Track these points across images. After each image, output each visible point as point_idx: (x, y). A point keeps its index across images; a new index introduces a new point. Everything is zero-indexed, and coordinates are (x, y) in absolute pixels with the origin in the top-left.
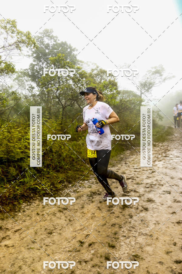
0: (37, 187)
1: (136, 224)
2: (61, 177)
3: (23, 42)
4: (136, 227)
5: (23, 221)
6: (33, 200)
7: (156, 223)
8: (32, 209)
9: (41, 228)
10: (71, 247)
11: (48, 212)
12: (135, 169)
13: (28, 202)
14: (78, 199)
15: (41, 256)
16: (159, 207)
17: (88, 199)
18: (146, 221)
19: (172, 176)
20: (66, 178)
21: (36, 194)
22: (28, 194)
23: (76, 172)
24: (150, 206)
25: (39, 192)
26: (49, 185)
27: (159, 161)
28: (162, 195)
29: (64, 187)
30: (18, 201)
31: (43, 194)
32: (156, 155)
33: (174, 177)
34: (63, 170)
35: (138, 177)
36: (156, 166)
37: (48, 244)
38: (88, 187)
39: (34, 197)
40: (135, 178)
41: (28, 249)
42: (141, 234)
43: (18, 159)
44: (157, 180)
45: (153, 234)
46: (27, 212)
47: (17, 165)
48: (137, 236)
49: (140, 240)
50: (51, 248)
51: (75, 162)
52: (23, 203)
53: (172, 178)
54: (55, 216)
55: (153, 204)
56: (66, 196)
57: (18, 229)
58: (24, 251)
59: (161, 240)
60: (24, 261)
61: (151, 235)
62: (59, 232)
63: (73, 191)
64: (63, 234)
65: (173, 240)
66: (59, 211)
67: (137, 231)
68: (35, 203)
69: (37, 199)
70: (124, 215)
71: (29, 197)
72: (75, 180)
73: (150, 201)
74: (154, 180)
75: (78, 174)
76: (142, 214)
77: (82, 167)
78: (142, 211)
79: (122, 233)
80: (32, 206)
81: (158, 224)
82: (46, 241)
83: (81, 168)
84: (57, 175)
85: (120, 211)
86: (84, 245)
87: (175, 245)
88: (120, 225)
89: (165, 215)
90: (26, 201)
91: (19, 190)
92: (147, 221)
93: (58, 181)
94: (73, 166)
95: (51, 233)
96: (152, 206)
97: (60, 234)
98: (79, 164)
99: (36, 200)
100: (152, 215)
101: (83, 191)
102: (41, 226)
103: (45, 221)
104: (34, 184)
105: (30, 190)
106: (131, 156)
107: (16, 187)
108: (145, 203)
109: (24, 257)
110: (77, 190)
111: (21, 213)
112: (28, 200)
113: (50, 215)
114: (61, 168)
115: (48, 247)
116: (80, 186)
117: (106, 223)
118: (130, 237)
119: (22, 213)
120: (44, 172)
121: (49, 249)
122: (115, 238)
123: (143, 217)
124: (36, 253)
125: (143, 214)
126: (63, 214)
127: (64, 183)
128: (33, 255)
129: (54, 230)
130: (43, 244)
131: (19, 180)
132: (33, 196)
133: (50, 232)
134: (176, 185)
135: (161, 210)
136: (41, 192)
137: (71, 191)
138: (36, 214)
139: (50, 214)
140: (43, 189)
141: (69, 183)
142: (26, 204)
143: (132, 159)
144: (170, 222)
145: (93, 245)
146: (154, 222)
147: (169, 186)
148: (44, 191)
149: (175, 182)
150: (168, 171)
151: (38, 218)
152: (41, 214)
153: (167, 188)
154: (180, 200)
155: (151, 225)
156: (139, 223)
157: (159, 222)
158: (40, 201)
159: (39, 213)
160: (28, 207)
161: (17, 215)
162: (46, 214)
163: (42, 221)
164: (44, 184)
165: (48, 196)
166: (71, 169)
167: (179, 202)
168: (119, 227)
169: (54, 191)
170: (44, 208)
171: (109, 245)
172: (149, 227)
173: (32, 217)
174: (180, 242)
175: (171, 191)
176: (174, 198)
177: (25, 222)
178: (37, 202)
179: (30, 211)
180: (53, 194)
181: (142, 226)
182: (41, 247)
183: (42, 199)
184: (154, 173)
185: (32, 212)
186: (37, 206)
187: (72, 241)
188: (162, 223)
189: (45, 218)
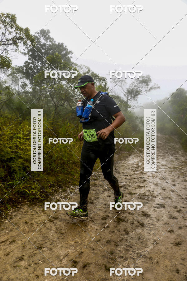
0: (27, 191)
1: (133, 242)
2: (51, 181)
3: (21, 39)
4: (133, 247)
5: (10, 230)
6: (22, 205)
7: (154, 242)
8: (20, 216)
9: (30, 241)
11: (37, 220)
12: (125, 176)
13: (16, 207)
15: (29, 278)
16: (156, 223)
18: (144, 239)
19: (164, 187)
20: (56, 182)
21: (25, 199)
22: (17, 198)
23: (66, 176)
24: (146, 221)
25: (28, 197)
26: (39, 189)
28: (156, 209)
29: (54, 192)
30: (5, 206)
31: (32, 199)
33: (166, 188)
34: (53, 172)
35: (129, 186)
36: (145, 174)
37: (37, 262)
39: (23, 202)
40: (127, 187)
41: (15, 267)
42: (139, 255)
43: (8, 159)
44: (149, 191)
45: (152, 256)
46: (15, 220)
47: (6, 166)
48: (136, 258)
49: (139, 262)
50: (40, 266)
51: (66, 165)
52: (11, 208)
53: (163, 189)
54: (45, 226)
55: (149, 219)
57: (4, 240)
58: (10, 269)
59: (162, 265)
61: (151, 257)
62: (49, 246)
63: (63, 197)
64: (54, 249)
65: (175, 266)
66: (49, 221)
67: (135, 251)
68: (24, 209)
69: (26, 204)
70: (119, 231)
71: (17, 202)
72: (66, 184)
73: (145, 216)
74: (147, 191)
75: (69, 178)
77: (73, 170)
78: (138, 226)
79: (119, 252)
80: (20, 213)
81: (157, 244)
83: (71, 171)
84: (47, 177)
85: (115, 225)
86: (78, 265)
87: (178, 273)
88: (116, 243)
89: (163, 233)
90: (14, 206)
91: (7, 194)
92: (145, 240)
93: (48, 185)
94: (63, 169)
95: (40, 248)
96: (148, 221)
97: (51, 249)
98: (70, 167)
99: (24, 205)
100: (149, 232)
101: (73, 198)
103: (33, 231)
104: (23, 188)
105: (18, 194)
106: (120, 161)
107: (4, 190)
108: (141, 217)
109: (9, 278)
110: (68, 196)
112: (16, 205)
114: (52, 170)
115: (37, 265)
116: (71, 192)
117: (100, 238)
118: (128, 258)
119: (9, 220)
121: (38, 269)
122: (112, 259)
123: (139, 234)
124: (24, 273)
125: (139, 230)
126: (54, 225)
127: (54, 187)
128: (20, 275)
129: (44, 245)
130: (31, 261)
131: (7, 183)
132: (21, 201)
133: (40, 246)
134: (169, 198)
135: (158, 226)
136: (30, 197)
137: (61, 197)
138: (24, 223)
139: (40, 224)
140: (32, 194)
141: (60, 187)
142: (14, 210)
143: (121, 164)
144: (169, 242)
145: (88, 267)
146: (152, 241)
147: (162, 198)
148: (33, 195)
149: (167, 194)
150: (159, 181)
151: (26, 228)
152: (30, 223)
153: (160, 201)
154: (175, 216)
155: (149, 245)
156: (137, 242)
157: (158, 242)
158: (29, 207)
159: (28, 221)
160: (16, 213)
161: (3, 222)
162: (35, 224)
163: (30, 232)
164: (33, 188)
165: (38, 202)
166: (61, 171)
167: (175, 218)
168: (115, 245)
169: (44, 196)
170: (33, 216)
171: (105, 268)
172: (147, 247)
173: (19, 225)
174: (183, 269)
175: (165, 205)
176: (170, 213)
177: (12, 232)
178: (26, 208)
179: (18, 218)
180: (43, 199)
181: (140, 246)
182: (30, 265)
183: (31, 205)
184: (146, 182)
185: (19, 220)
186: (25, 212)
187: (64, 259)
188: (160, 243)
189: (34, 228)
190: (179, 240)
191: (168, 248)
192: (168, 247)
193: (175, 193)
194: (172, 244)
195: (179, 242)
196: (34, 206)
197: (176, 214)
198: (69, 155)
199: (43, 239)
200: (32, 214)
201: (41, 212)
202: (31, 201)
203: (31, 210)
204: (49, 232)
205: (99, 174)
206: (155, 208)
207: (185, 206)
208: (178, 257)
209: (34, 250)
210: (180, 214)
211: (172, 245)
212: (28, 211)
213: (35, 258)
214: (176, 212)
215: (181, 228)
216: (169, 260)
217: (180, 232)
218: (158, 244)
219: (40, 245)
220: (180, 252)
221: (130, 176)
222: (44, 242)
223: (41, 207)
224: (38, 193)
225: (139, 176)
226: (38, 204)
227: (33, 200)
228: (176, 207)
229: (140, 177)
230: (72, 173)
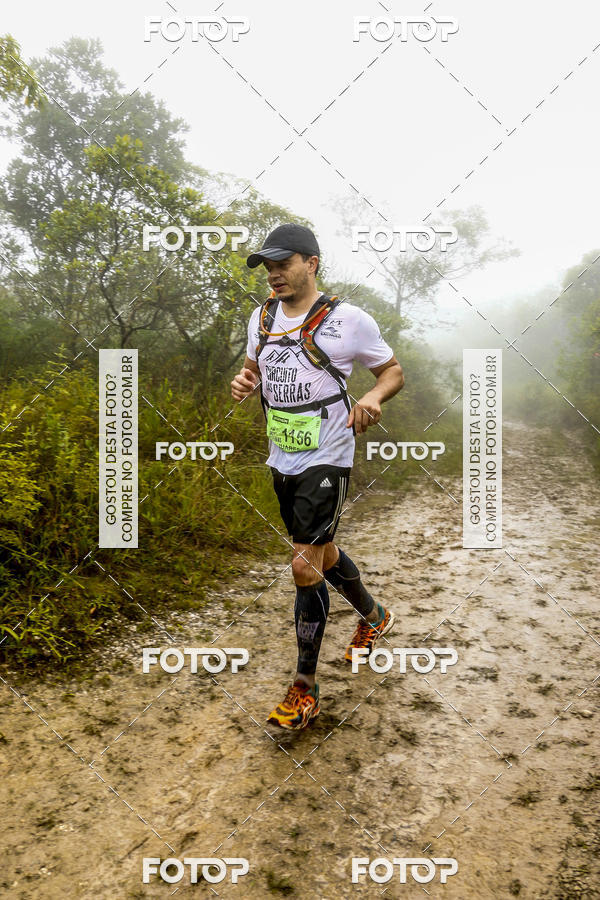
0: (8, 630)
1: (374, 794)
2: (101, 595)
4: (371, 811)
7: (446, 795)
9: (12, 803)
10: (122, 885)
11: (41, 731)
12: (369, 574)
14: (159, 682)
16: (458, 731)
17: (196, 685)
18: (411, 784)
19: (502, 611)
20: (119, 598)
23: (157, 576)
24: (424, 724)
25: (12, 652)
26: (55, 624)
27: (453, 549)
28: (464, 685)
29: (111, 634)
31: (27, 660)
32: (443, 524)
33: (511, 615)
36: (444, 567)
37: (32, 873)
38: (198, 638)
42: (389, 839)
44: (447, 624)
45: (435, 841)
48: (377, 847)
50: (44, 887)
51: (157, 539)
53: (499, 618)
54: (69, 751)
55: (435, 718)
56: (115, 668)
59: (465, 870)
62: (80, 817)
64: (95, 827)
65: (509, 871)
66: (84, 731)
67: (375, 826)
69: (6, 677)
70: (327, 759)
72: (153, 605)
73: (423, 708)
74: (440, 624)
75: (165, 585)
76: (396, 758)
77: (181, 558)
78: (393, 743)
79: (322, 830)
81: (455, 799)
82: (26, 859)
83: (176, 562)
84: (85, 584)
85: (315, 740)
87: (516, 893)
88: (313, 799)
89: (479, 763)
92: (413, 787)
93: (88, 611)
94: (146, 552)
95: (48, 824)
96: (433, 726)
97: (84, 827)
98: (170, 547)
100: (431, 761)
102: (11, 792)
103: (28, 770)
106: (357, 525)
108: (407, 712)
110: (159, 646)
113: (52, 747)
114: (104, 558)
115: (33, 884)
116: (169, 633)
117: (260, 785)
118: (350, 849)
120: (38, 574)
122: (293, 854)
123: (397, 768)
125: (398, 756)
126: (102, 745)
127: (110, 618)
129: (61, 812)
130: (12, 870)
133: (47, 819)
134: (517, 648)
135: (464, 742)
136: (22, 652)
137: (133, 652)
139: (52, 742)
140: (29, 641)
141: (130, 618)
143: (360, 535)
144: (498, 793)
146: (439, 792)
147: (490, 649)
148: (33, 647)
149: (511, 635)
150: (488, 591)
152: (16, 741)
153: (484, 656)
154: (531, 707)
155: (427, 803)
156: (385, 795)
157: (458, 793)
158: (15, 686)
159: (9, 735)
162: (34, 743)
163: (15, 772)
164: (34, 622)
165: (49, 669)
166: (139, 562)
167: (527, 714)
168: (309, 805)
169: (71, 648)
170: (31, 716)
171: (269, 882)
172: (420, 812)
174: (536, 880)
175: (499, 670)
176: (510, 700)
180: (68, 660)
181: (394, 808)
182: (6, 885)
183: (24, 680)
184: (440, 594)
187: (130, 858)
188: (467, 798)
189: (30, 758)
190: (533, 787)
191: (490, 815)
192: (491, 809)
193: (538, 629)
194: (509, 799)
195: (530, 793)
196: (33, 682)
197: (534, 702)
198: (170, 504)
199: (61, 793)
200: (26, 710)
201: (59, 702)
202: (25, 665)
203: (25, 698)
204: (81, 770)
205: (274, 570)
206: (463, 680)
207: (568, 674)
208: (521, 844)
210: (546, 700)
211: (505, 804)
212: (12, 702)
214: (536, 695)
215: (545, 746)
216: (488, 853)
217: (540, 760)
218: (457, 802)
219: (49, 814)
220: (533, 826)
221: (388, 573)
222: (64, 804)
223: (57, 685)
224: (49, 636)
225: (417, 573)
226: (49, 675)
227: (31, 662)
228: (536, 678)
229: (423, 579)
230: (177, 567)
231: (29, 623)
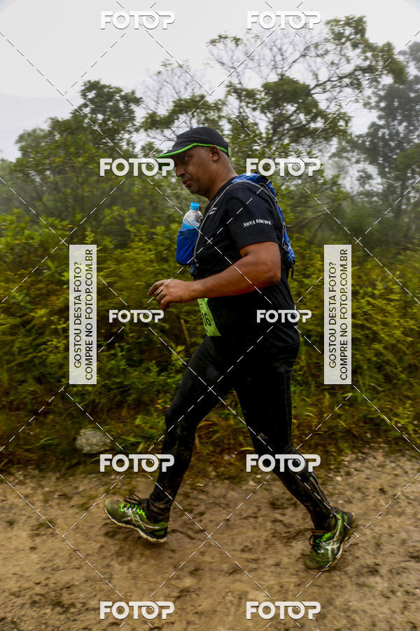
0: (385, 417)
6: (371, 448)
8: (368, 472)
9: (391, 535)
11: (406, 490)
13: (360, 451)
15: (394, 622)
21: (379, 436)
22: (362, 431)
25: (386, 431)
26: (411, 418)
30: (335, 444)
31: (394, 439)
39: (374, 442)
46: (357, 479)
52: (349, 451)
58: (350, 587)
60: (349, 617)
68: (375, 458)
69: (381, 448)
71: (362, 440)
80: (367, 465)
90: (354, 447)
91: (343, 417)
99: (376, 450)
102: (390, 527)
103: (400, 515)
105: (366, 423)
107: (336, 408)
111: (341, 476)
112: (358, 445)
113: (415, 503)
115: (411, 599)
119: (345, 477)
121: (413, 606)
124: (381, 606)
128: (372, 607)
130: (397, 583)
131: (343, 393)
132: (370, 439)
133: (416, 554)
136: (390, 433)
138: (377, 490)
139: (414, 500)
142: (354, 456)
151: (382, 502)
152: (391, 493)
158: (386, 455)
159: (386, 488)
160: (359, 464)
161: (331, 479)
162: (402, 497)
163: (391, 515)
164: (400, 415)
165: (406, 447)
170: (398, 478)
173: (367, 494)
177: (351, 505)
178: (380, 457)
179: (363, 476)
182: (393, 592)
183: (393, 452)
185: (367, 481)
186: (379, 466)
189: (400, 507)
196: (398, 455)
200: (395, 473)
201: (415, 472)
203: (393, 465)
209: (403, 559)
212: (385, 465)
213: (404, 579)
219: (417, 551)
223: (414, 460)
224: (408, 426)
226: (408, 452)
227: (396, 441)
231: (397, 415)
